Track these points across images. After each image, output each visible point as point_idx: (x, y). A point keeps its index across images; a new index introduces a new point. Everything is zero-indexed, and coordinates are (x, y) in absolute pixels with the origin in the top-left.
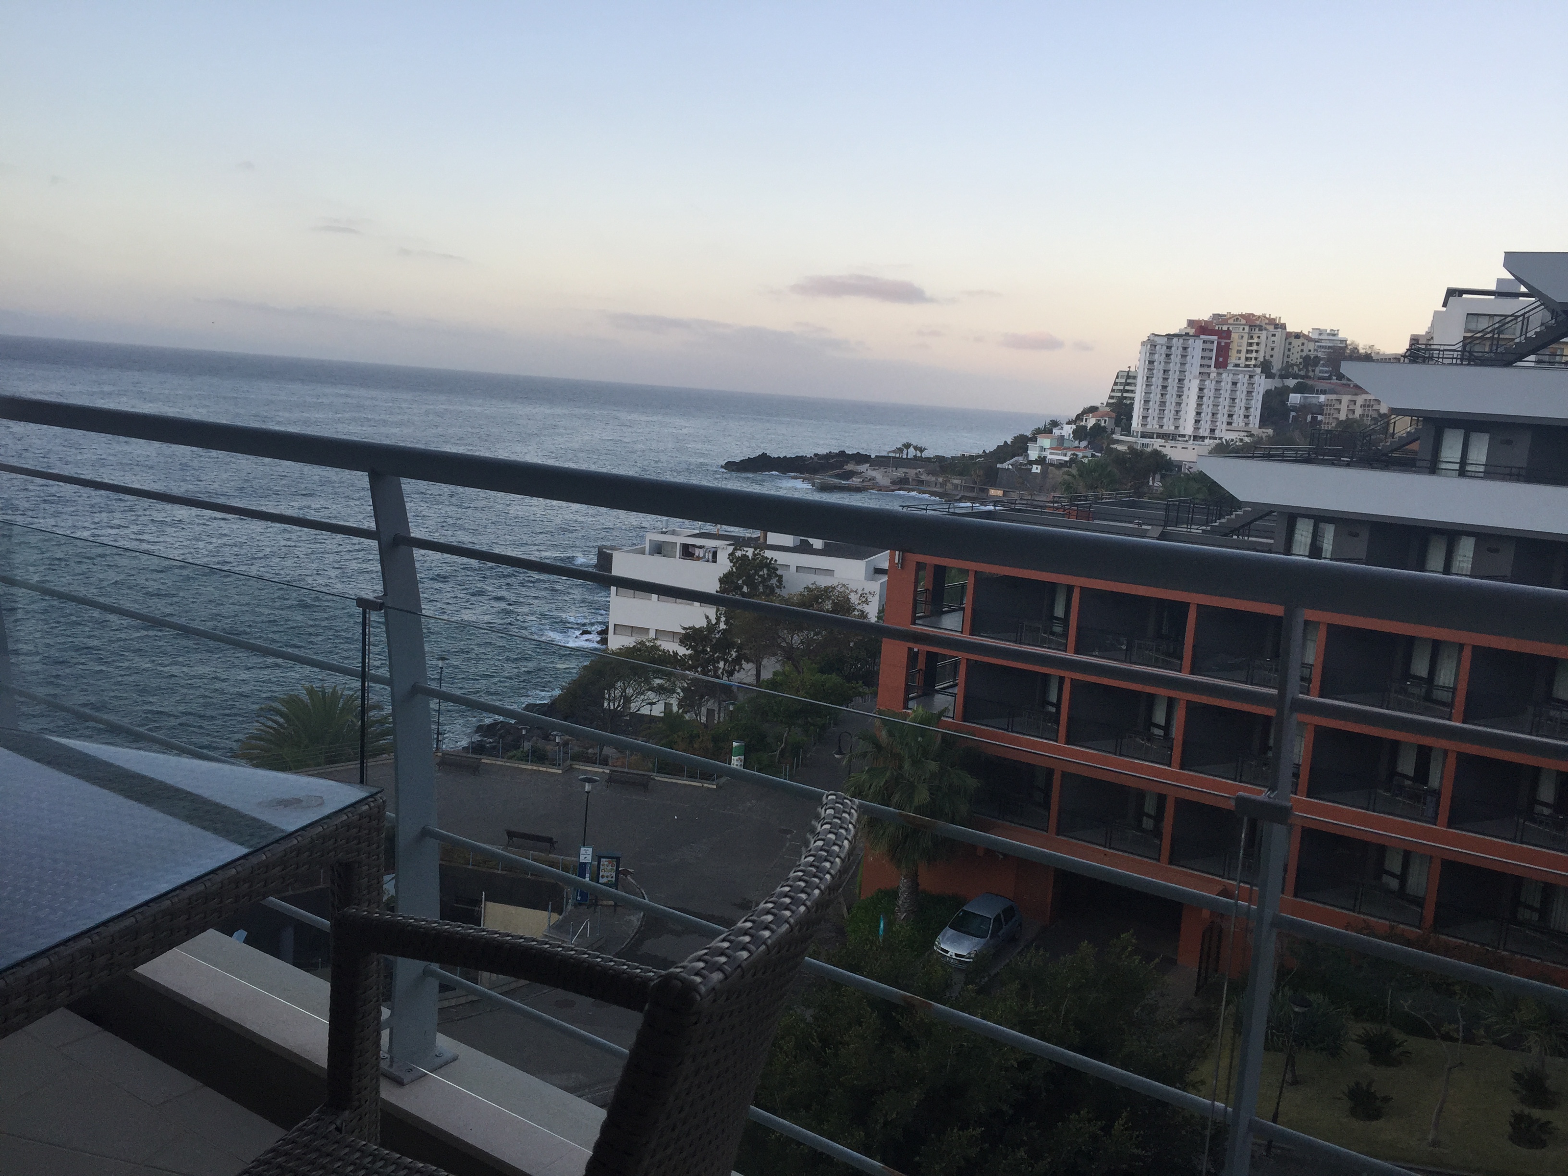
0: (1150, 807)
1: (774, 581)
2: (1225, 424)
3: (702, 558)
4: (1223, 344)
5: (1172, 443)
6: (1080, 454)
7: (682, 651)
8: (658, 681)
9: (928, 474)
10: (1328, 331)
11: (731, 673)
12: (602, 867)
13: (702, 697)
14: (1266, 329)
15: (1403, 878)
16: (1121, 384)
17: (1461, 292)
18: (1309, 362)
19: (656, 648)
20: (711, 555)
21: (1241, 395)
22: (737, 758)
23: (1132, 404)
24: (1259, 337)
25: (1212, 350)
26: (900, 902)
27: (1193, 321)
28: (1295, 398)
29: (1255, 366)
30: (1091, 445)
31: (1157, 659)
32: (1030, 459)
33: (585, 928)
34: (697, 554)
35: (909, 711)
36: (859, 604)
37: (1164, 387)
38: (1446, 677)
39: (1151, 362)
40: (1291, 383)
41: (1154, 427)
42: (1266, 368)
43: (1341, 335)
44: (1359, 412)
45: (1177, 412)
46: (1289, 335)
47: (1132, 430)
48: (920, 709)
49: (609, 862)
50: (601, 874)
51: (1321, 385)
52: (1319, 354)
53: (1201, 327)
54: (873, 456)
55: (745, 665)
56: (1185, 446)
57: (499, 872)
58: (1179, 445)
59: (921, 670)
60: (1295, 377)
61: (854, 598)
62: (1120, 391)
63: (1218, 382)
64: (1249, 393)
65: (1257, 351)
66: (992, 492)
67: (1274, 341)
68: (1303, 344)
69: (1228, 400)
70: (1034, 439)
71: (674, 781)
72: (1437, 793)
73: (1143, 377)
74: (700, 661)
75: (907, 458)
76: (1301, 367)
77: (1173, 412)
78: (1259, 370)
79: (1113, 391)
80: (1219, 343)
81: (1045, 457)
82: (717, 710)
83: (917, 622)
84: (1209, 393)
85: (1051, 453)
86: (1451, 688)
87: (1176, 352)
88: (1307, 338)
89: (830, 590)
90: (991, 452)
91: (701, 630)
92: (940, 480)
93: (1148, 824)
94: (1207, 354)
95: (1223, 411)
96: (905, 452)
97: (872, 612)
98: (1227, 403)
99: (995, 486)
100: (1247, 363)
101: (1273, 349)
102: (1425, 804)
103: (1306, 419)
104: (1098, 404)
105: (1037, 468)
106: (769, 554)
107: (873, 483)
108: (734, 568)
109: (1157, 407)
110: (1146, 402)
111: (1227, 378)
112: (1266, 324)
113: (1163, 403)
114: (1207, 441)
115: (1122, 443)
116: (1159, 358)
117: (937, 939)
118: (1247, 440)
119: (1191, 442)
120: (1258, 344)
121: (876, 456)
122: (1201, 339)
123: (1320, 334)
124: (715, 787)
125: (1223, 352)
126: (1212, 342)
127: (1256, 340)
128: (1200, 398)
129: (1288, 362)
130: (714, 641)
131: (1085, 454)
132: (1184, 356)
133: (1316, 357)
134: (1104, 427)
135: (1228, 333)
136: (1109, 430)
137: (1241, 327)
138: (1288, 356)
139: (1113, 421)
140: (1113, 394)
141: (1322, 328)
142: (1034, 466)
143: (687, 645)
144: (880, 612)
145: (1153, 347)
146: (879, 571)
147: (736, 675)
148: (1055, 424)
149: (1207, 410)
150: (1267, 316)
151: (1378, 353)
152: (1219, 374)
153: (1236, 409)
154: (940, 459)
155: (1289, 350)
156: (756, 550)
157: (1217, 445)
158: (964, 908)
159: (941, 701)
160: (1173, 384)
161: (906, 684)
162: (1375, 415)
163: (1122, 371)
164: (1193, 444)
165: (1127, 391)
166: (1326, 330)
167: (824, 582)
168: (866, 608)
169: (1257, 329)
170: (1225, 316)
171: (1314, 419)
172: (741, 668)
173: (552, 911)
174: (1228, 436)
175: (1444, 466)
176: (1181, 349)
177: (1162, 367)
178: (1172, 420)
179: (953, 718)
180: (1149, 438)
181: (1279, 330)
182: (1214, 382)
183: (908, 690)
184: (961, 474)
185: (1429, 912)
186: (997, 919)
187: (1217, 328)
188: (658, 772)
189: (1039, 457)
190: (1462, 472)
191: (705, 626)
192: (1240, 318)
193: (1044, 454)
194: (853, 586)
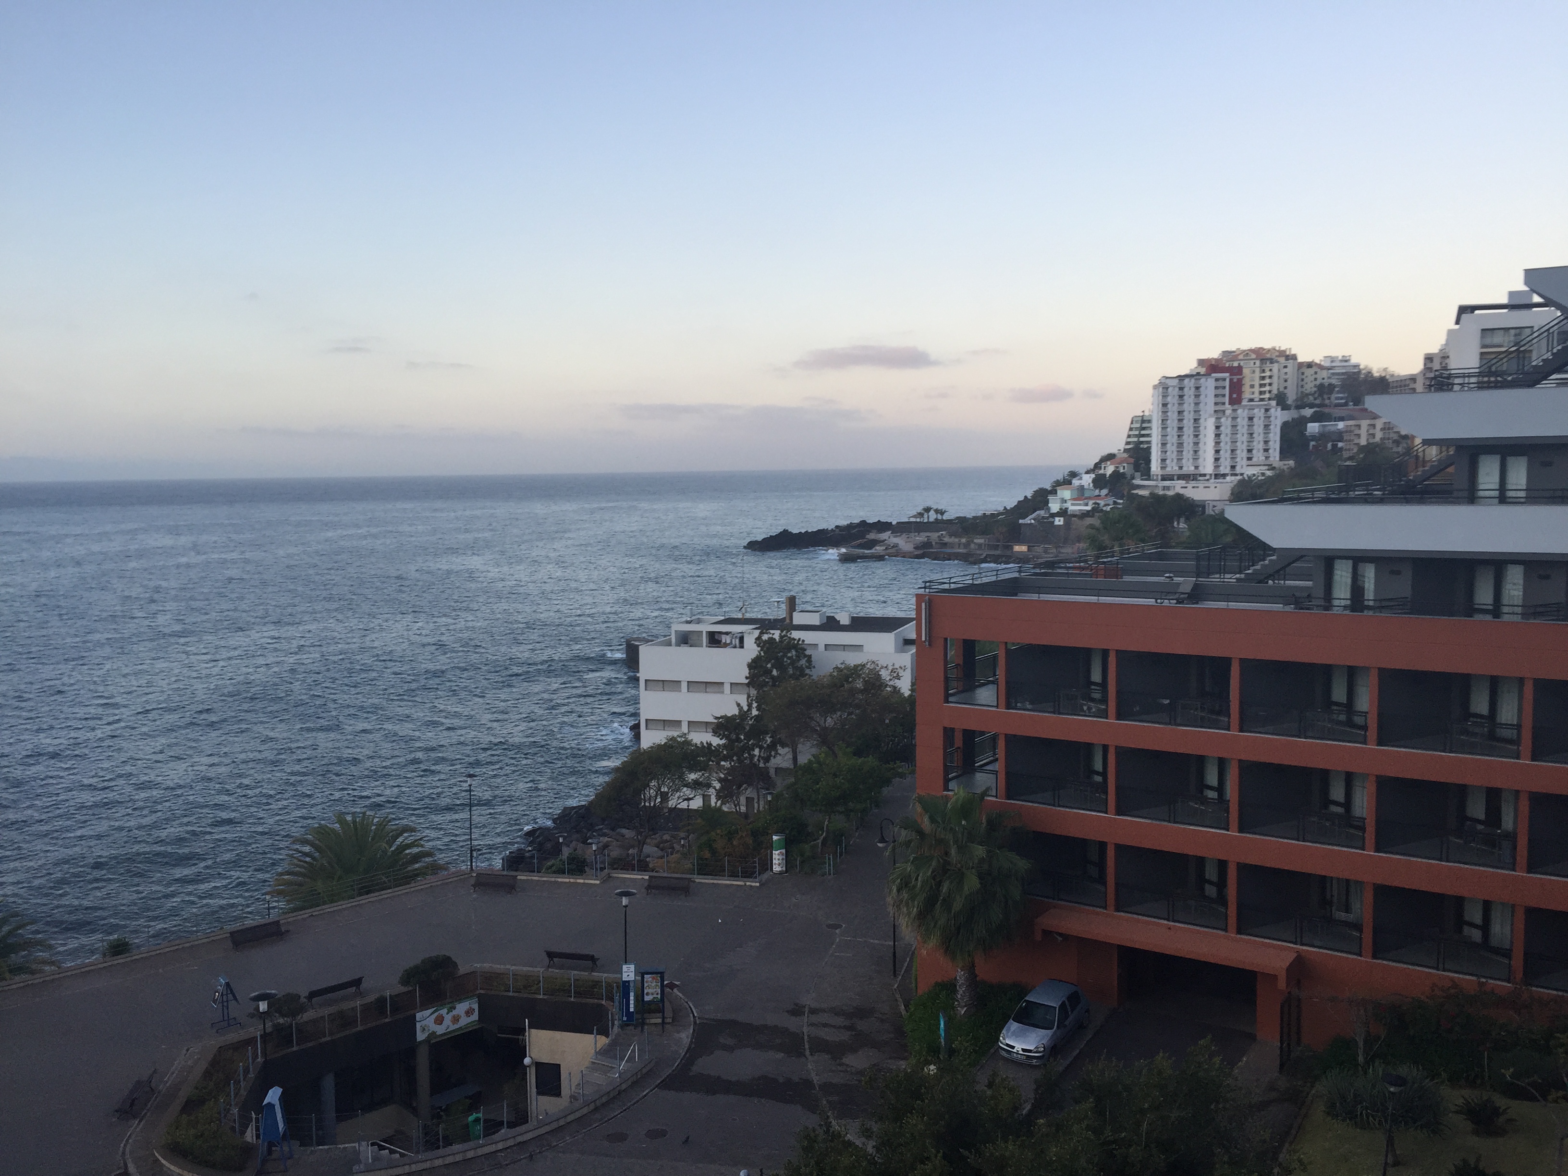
0: (1211, 873)
1: (803, 662)
2: (1245, 459)
3: (729, 644)
4: (1235, 380)
5: (1193, 483)
6: (1102, 503)
7: (716, 741)
8: (692, 776)
9: (951, 536)
10: (1340, 358)
11: (767, 760)
12: (646, 985)
13: (739, 787)
14: (1277, 362)
15: (1485, 927)
16: (1136, 429)
17: (1472, 309)
18: (1324, 390)
19: (688, 743)
20: (737, 640)
21: (1258, 428)
22: (779, 851)
23: (1150, 448)
24: (1271, 370)
25: (1224, 388)
26: (959, 996)
27: (1203, 360)
28: (1313, 428)
29: (1270, 399)
30: (1113, 492)
31: (1202, 718)
32: (1051, 512)
33: (633, 1051)
34: (724, 641)
35: (950, 793)
36: (890, 680)
37: (1180, 429)
38: (1508, 713)
39: (1165, 405)
40: (1308, 412)
41: (1174, 468)
42: (1281, 400)
43: (1354, 361)
44: (1379, 435)
45: (1196, 452)
46: (1301, 365)
47: (1152, 473)
48: (961, 791)
49: (653, 978)
50: (646, 991)
51: (1337, 412)
52: (1334, 381)
53: (1212, 365)
54: (894, 523)
55: (781, 750)
56: (1206, 485)
57: (541, 997)
58: (1201, 485)
59: (959, 748)
60: (1311, 406)
61: (885, 674)
62: (1136, 436)
63: (1234, 418)
64: (1267, 427)
65: (1270, 384)
66: (1017, 548)
67: (1286, 373)
68: (1316, 373)
69: (1246, 436)
70: (1054, 492)
71: (715, 882)
72: (1512, 837)
73: (1158, 421)
74: (733, 749)
75: (928, 522)
76: (1316, 395)
77: (1192, 452)
78: (1274, 403)
79: (1129, 436)
80: (1231, 380)
81: (1067, 509)
82: (756, 797)
83: (951, 699)
84: (1226, 430)
85: (1073, 504)
86: (1514, 725)
87: (1189, 392)
88: (1319, 366)
89: (859, 668)
90: (1011, 509)
91: (733, 717)
92: (964, 540)
93: (1211, 891)
94: (1220, 391)
95: (1242, 448)
96: (926, 516)
97: (905, 686)
98: (1245, 438)
99: (1020, 542)
100: (1262, 397)
101: (1286, 381)
102: (1500, 849)
103: (1326, 448)
104: (1114, 451)
105: (1059, 521)
106: (796, 634)
107: (897, 550)
108: (762, 652)
109: (1174, 448)
110: (1164, 444)
111: (1242, 414)
112: (1277, 356)
113: (1180, 445)
114: (1228, 478)
115: (1144, 488)
116: (1172, 400)
117: (1002, 1035)
118: (1269, 473)
119: (1212, 480)
120: (1270, 377)
121: (898, 523)
122: (1213, 378)
123: (1332, 362)
124: (758, 884)
125: (1236, 389)
126: (1224, 380)
127: (1268, 374)
128: (1218, 435)
129: (1302, 392)
130: (748, 728)
131: (1107, 503)
132: (1197, 396)
133: (1330, 385)
134: (1123, 474)
135: (1240, 368)
136: (1129, 477)
137: (1252, 362)
138: (1302, 386)
139: (1132, 466)
140: (1129, 440)
141: (1333, 355)
142: (1057, 519)
143: (720, 735)
144: (913, 684)
145: (1165, 391)
146: (908, 642)
147: (773, 760)
148: (1074, 474)
149: (1225, 447)
150: (1277, 349)
151: (1392, 376)
152: (1234, 410)
153: (1255, 443)
154: (962, 520)
155: (1303, 380)
156: (782, 631)
157: (1240, 481)
158: (1027, 998)
159: (982, 780)
160: (1188, 424)
161: (945, 765)
162: (1395, 437)
163: (1136, 416)
164: (1214, 483)
165: (1143, 436)
166: (1337, 357)
167: (853, 659)
168: (898, 683)
169: (1268, 363)
170: (1234, 352)
171: (1334, 446)
172: (777, 753)
173: (597, 1034)
174: (1250, 471)
175: (1481, 493)
176: (1193, 389)
177: (1176, 408)
178: (1191, 460)
179: (996, 797)
180: (1170, 480)
181: (1290, 361)
182: (1230, 419)
183: (947, 770)
184: (983, 533)
185: (1518, 962)
186: (1063, 1005)
187: (1227, 365)
188: (698, 874)
189: (1061, 509)
190: (1503, 499)
191: (737, 714)
192: (1250, 353)
193: (1065, 505)
194: (882, 662)
